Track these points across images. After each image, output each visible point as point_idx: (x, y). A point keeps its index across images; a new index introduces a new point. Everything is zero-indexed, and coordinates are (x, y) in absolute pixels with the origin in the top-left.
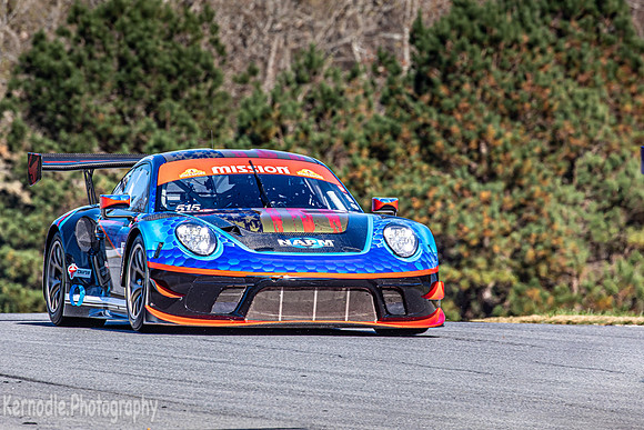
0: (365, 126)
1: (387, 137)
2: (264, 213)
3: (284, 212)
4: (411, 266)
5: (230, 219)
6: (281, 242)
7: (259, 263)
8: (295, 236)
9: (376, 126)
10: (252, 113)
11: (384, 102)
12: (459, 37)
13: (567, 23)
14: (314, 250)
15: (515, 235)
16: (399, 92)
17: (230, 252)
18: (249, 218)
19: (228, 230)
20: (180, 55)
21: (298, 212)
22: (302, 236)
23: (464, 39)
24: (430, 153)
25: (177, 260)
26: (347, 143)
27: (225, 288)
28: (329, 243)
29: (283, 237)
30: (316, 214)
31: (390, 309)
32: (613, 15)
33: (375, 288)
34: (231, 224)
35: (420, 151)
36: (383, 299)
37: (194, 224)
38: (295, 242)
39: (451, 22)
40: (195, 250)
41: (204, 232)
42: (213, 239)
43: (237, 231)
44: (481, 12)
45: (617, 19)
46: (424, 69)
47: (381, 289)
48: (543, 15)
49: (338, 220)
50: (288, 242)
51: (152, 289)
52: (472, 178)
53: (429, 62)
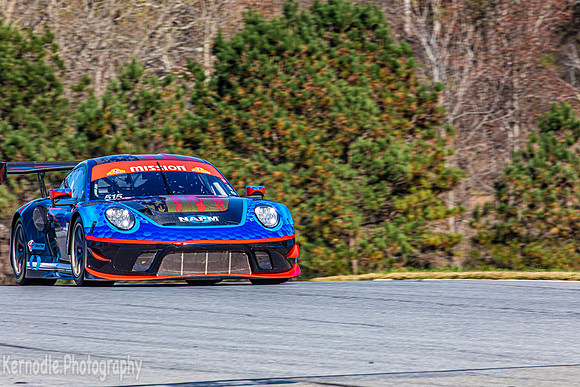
0: (179, 122)
1: (197, 130)
2: (168, 199)
3: (182, 198)
4: (275, 234)
5: (144, 203)
6: (181, 219)
7: (165, 235)
8: (190, 214)
9: (188, 122)
10: (87, 115)
11: (194, 102)
12: (251, 49)
13: (337, 34)
14: (205, 224)
15: (303, 205)
16: (205, 94)
17: (144, 227)
18: (158, 202)
19: (143, 211)
20: (29, 69)
21: (193, 198)
22: (196, 215)
23: (256, 50)
24: (232, 142)
25: (107, 234)
26: (165, 136)
27: (142, 253)
28: (215, 218)
29: (183, 215)
30: (205, 198)
31: (261, 265)
32: (375, 27)
33: (250, 250)
34: (145, 206)
35: (224, 141)
36: (255, 258)
37: (118, 208)
38: (192, 219)
39: (244, 37)
40: (119, 226)
41: (126, 213)
42: (132, 218)
43: (149, 211)
44: (269, 28)
45: (378, 30)
46: (225, 75)
47: (254, 250)
48: (318, 29)
49: (222, 202)
50: (186, 219)
51: (90, 256)
52: (267, 161)
53: (228, 70)
